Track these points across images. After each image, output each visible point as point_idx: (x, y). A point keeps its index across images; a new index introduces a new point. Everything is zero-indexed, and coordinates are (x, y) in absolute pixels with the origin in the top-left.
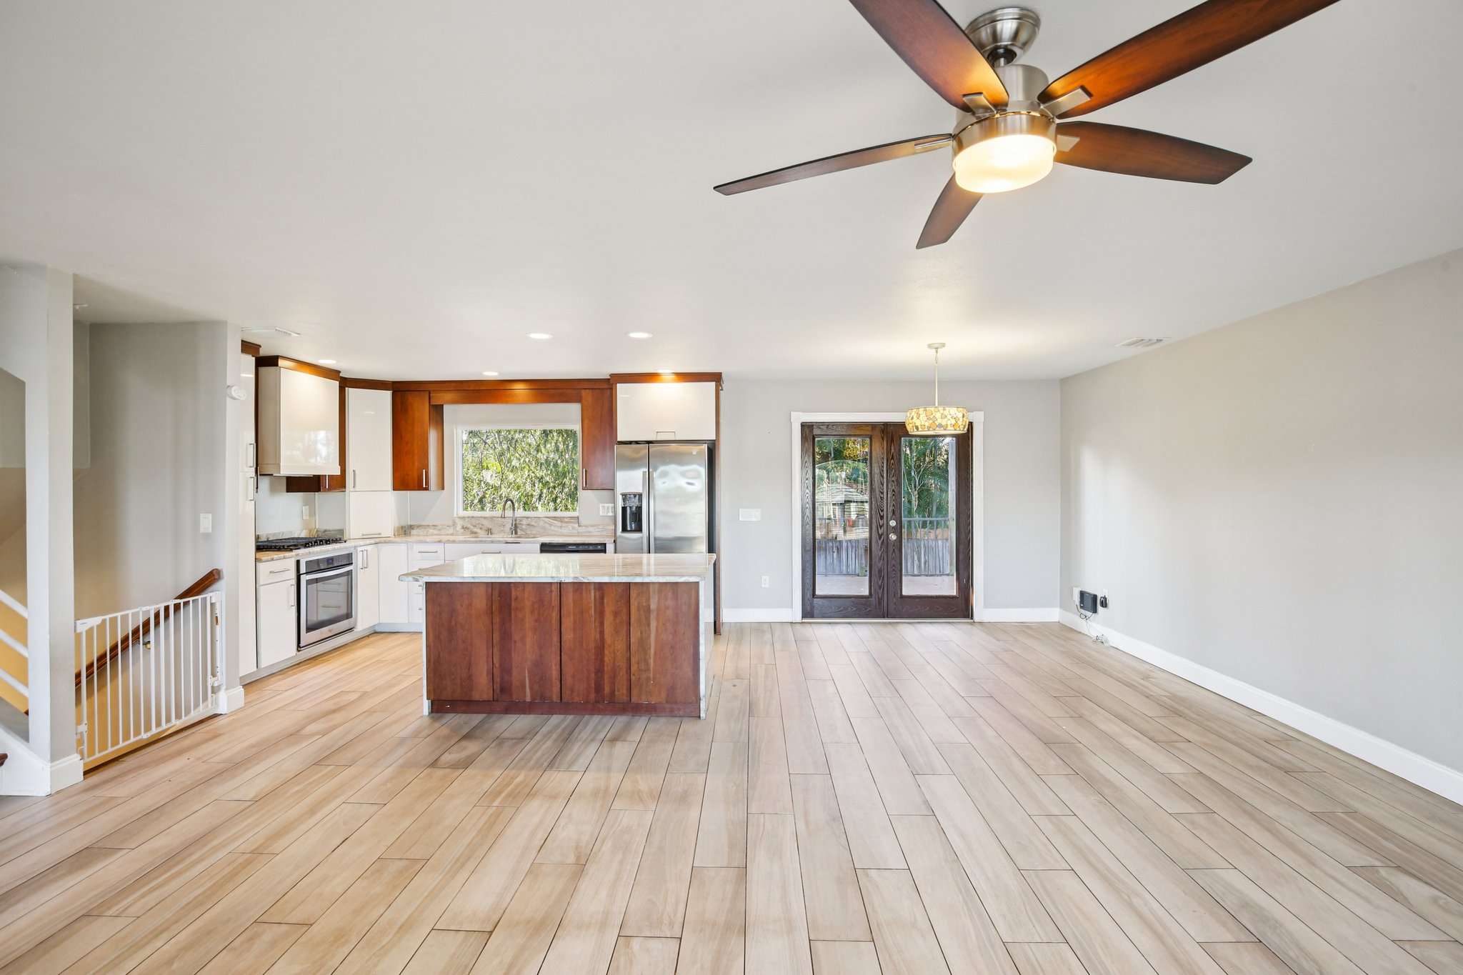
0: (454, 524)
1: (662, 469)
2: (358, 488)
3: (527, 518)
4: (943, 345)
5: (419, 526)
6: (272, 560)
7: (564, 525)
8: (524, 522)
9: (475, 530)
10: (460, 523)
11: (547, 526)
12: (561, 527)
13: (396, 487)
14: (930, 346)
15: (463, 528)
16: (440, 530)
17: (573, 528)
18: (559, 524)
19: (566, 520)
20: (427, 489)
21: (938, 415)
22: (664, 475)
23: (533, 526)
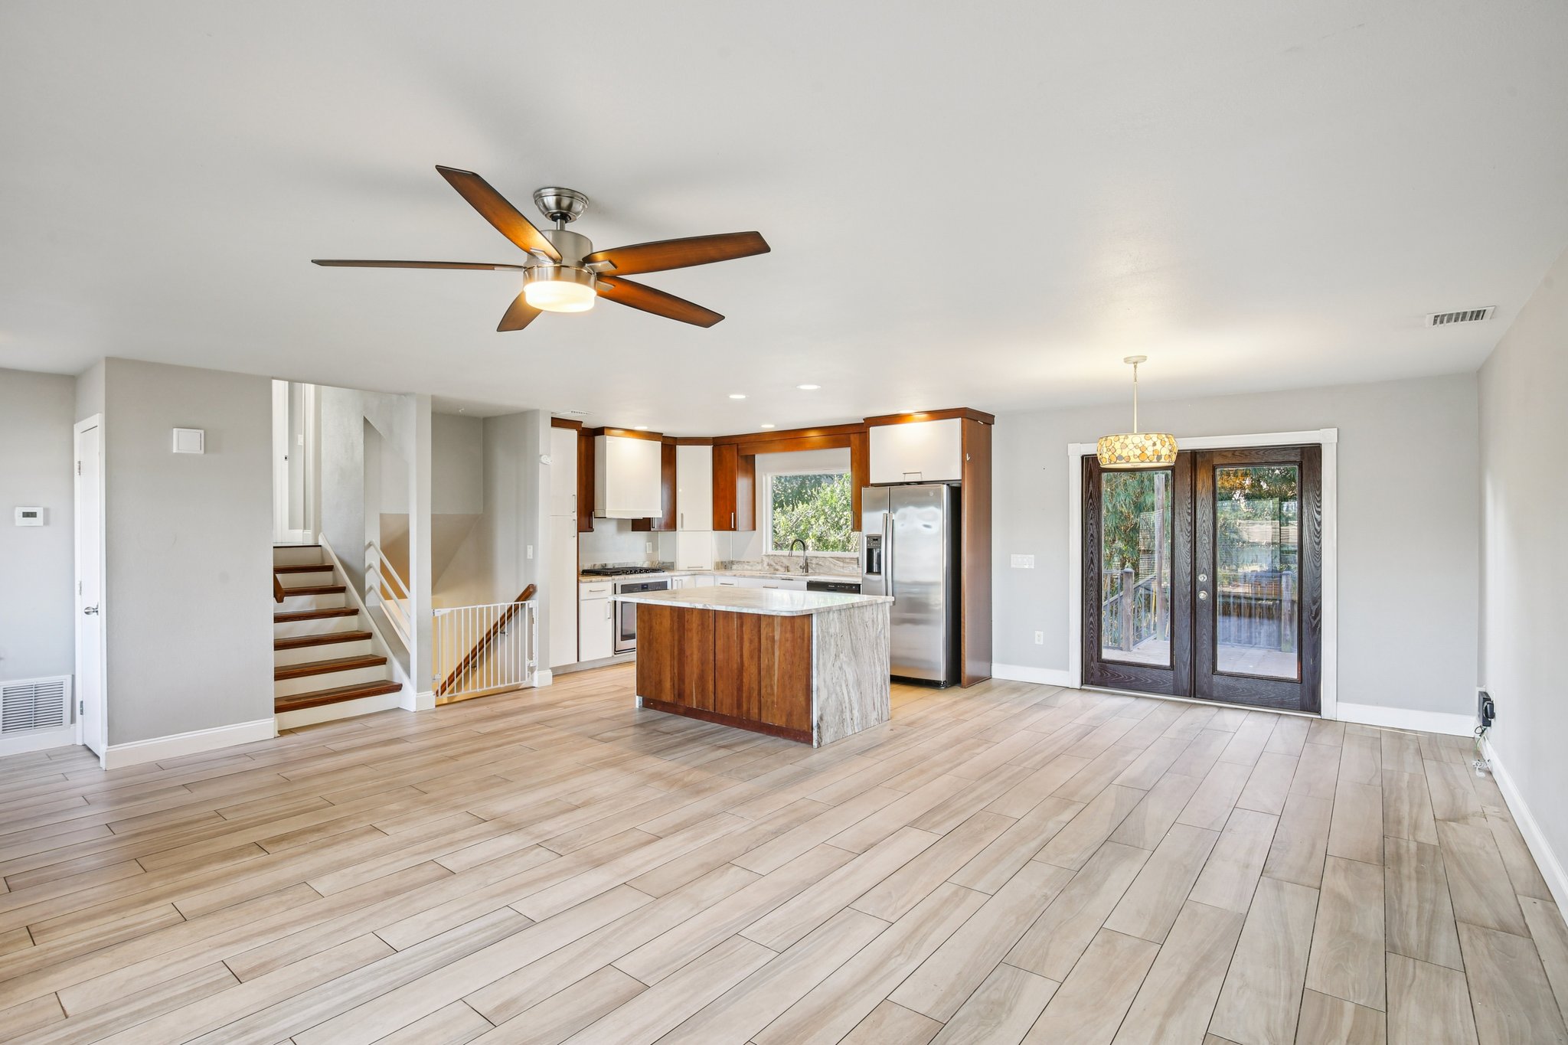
0: (762, 561)
1: (901, 511)
2: (685, 528)
3: (816, 557)
4: (1144, 358)
5: (738, 562)
6: (591, 582)
7: (845, 565)
8: (814, 561)
9: (777, 567)
10: (766, 560)
11: (832, 566)
12: (843, 567)
13: (715, 529)
14: (1126, 360)
15: (768, 565)
16: (752, 566)
17: (853, 569)
18: (841, 564)
19: (848, 561)
20: (735, 529)
21: (1117, 445)
22: (904, 517)
23: (821, 565)
